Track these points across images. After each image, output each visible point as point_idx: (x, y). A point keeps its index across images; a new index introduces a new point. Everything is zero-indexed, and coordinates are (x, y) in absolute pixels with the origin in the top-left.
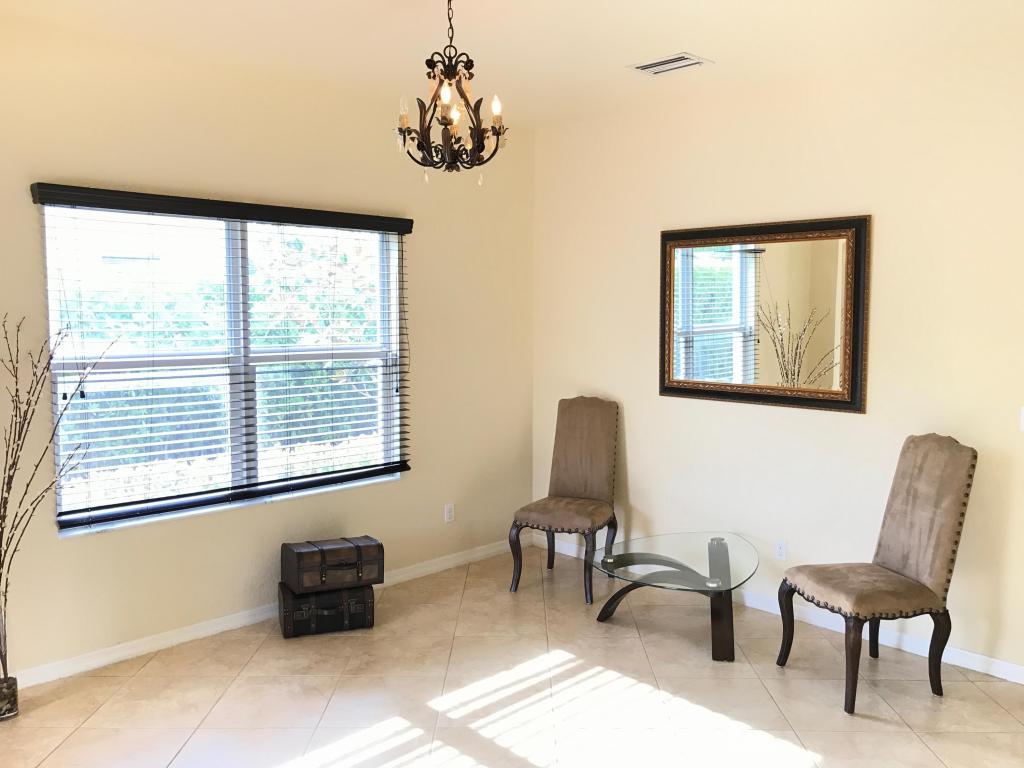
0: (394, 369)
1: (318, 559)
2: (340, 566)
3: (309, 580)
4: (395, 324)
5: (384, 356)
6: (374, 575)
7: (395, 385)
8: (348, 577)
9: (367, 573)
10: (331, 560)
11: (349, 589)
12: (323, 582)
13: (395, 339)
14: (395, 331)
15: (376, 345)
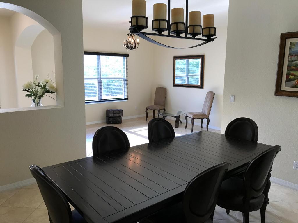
0: (125, 81)
1: (112, 111)
2: (116, 113)
3: (111, 115)
4: (126, 73)
5: (124, 79)
6: (122, 115)
7: (126, 84)
8: (117, 115)
9: (121, 115)
10: (114, 112)
11: (117, 117)
12: (113, 115)
13: (126, 76)
14: (126, 74)
15: (123, 77)
